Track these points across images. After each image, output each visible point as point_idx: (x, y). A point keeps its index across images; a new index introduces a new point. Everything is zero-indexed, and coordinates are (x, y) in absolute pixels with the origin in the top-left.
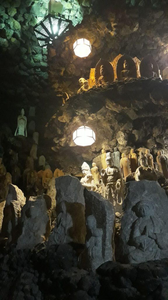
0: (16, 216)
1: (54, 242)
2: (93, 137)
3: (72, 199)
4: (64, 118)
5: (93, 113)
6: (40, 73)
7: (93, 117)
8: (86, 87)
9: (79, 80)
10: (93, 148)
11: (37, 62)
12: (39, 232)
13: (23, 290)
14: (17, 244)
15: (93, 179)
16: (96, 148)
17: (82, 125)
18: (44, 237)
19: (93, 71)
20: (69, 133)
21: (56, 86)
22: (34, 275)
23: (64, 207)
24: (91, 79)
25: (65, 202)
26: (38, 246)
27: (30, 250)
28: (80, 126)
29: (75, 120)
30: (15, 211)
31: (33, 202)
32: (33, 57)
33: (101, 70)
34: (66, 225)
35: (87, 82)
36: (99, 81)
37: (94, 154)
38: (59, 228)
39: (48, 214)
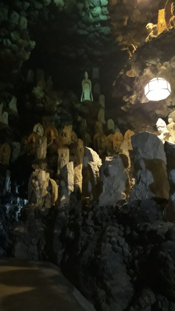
0: (95, 176)
1: (136, 198)
2: (168, 89)
3: (151, 155)
4: (133, 72)
5: (167, 61)
6: (100, 29)
7: (166, 66)
8: (155, 33)
9: (147, 27)
10: (168, 102)
11: (96, 16)
12: (119, 189)
13: (110, 242)
14: (98, 201)
15: (171, 136)
16: (171, 102)
17: (154, 77)
18: (124, 194)
19: (162, 13)
20: (140, 89)
21: (120, 39)
22: (119, 229)
23: (143, 164)
24: (160, 23)
25: (144, 159)
26: (120, 202)
27: (112, 206)
28: (151, 79)
29: (146, 72)
30: (93, 172)
31: (110, 161)
32: (91, 12)
33: (172, 9)
34: (147, 181)
35: (155, 27)
36: (170, 23)
37: (169, 108)
38: (139, 184)
39: (126, 172)
